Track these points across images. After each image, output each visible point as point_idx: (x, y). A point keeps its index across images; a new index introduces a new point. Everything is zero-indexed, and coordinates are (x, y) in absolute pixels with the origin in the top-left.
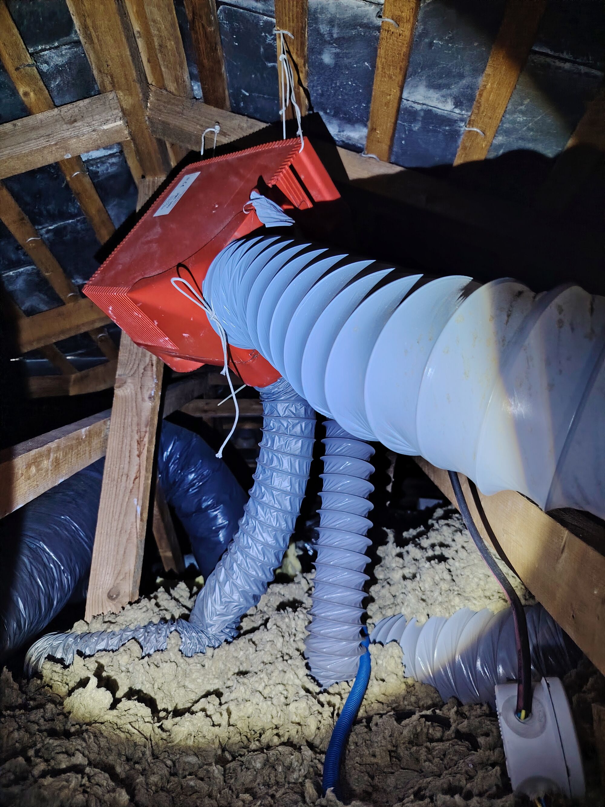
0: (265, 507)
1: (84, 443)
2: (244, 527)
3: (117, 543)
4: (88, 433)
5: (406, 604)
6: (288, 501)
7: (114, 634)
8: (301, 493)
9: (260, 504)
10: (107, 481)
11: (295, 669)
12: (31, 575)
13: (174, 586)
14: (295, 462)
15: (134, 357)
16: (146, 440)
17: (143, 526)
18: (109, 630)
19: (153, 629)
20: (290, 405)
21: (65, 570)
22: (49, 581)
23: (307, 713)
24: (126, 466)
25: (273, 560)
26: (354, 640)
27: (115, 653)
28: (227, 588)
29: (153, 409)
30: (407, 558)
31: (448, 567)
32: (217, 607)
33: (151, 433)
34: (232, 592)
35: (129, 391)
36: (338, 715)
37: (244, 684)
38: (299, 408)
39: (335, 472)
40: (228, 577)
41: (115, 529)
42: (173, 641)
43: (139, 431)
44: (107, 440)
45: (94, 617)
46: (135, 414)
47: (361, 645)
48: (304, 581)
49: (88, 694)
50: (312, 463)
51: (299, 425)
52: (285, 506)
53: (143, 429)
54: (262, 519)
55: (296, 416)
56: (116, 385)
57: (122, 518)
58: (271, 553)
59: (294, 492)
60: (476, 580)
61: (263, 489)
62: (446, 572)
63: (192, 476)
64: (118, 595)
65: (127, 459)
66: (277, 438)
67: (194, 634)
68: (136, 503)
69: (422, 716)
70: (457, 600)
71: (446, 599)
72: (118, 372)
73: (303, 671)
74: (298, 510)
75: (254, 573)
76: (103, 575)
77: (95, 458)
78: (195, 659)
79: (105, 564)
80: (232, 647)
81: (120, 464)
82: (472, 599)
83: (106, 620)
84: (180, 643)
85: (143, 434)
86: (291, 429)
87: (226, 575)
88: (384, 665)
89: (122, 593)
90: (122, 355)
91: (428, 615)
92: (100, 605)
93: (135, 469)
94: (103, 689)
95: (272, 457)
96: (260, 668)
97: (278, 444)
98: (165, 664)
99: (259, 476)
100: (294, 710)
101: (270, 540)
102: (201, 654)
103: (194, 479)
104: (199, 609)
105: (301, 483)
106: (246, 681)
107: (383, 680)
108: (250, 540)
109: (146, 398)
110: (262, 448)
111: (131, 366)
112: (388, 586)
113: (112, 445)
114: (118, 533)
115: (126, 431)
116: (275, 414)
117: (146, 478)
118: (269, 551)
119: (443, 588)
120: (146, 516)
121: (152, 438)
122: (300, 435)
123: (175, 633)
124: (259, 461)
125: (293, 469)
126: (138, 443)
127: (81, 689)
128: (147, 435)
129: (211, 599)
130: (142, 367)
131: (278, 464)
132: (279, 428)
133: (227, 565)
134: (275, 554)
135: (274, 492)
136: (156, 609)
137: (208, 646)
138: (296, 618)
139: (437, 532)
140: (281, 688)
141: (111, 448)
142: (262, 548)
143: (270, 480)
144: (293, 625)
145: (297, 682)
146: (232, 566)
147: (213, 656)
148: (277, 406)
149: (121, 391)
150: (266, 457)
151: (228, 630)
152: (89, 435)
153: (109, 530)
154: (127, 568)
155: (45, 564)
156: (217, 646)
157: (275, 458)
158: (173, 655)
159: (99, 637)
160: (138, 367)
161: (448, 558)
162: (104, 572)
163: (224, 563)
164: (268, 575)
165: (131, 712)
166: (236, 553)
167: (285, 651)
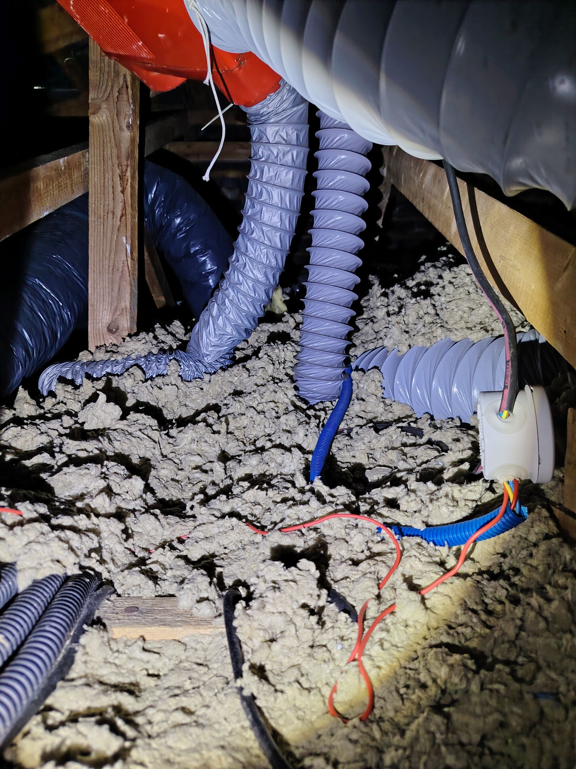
0: (255, 243)
1: (64, 175)
2: (234, 263)
3: (110, 282)
4: (66, 164)
5: (389, 336)
6: (278, 238)
7: (117, 362)
8: (291, 229)
9: (249, 240)
10: (93, 219)
11: (285, 390)
12: (32, 309)
13: (170, 323)
14: (285, 196)
15: (106, 76)
16: (128, 174)
17: (134, 265)
18: (112, 359)
19: (153, 358)
20: (281, 130)
21: (64, 306)
22: (50, 315)
23: (296, 423)
24: (111, 203)
25: (264, 297)
26: (338, 367)
27: (120, 378)
28: (220, 322)
29: (133, 140)
30: (392, 298)
31: (433, 302)
32: (211, 339)
33: (133, 168)
34: (225, 325)
35: (104, 118)
36: (323, 426)
37: (240, 402)
38: (290, 133)
39: (328, 207)
40: (221, 311)
41: (107, 267)
42: (172, 368)
43: (120, 165)
44: (88, 174)
45: (97, 347)
46: (114, 145)
47: (344, 372)
48: (291, 320)
49: (99, 407)
50: (303, 198)
51: (290, 153)
52: (275, 243)
53: (125, 163)
54: (252, 255)
55: (288, 143)
56: (90, 111)
57: (113, 256)
58: (261, 290)
59: (284, 228)
60: (460, 313)
61: (253, 225)
62: (431, 307)
63: (178, 221)
64: (117, 329)
65: (111, 196)
66: (266, 168)
67: (191, 363)
68: (125, 241)
69: (398, 427)
70: (440, 331)
71: (430, 331)
72: (91, 95)
73: (291, 393)
74: (288, 248)
75: (246, 309)
76: (101, 311)
77: (78, 194)
78: (194, 383)
79: (102, 300)
80: (227, 373)
81: (105, 201)
82: (454, 330)
83: (109, 349)
84: (179, 370)
85: (124, 168)
86: (282, 158)
87: (219, 310)
88: (365, 387)
89: (121, 327)
90: (93, 75)
91: (410, 346)
92: (102, 337)
93: (120, 206)
94: (112, 404)
95: (261, 190)
96: (253, 389)
97: (267, 175)
98: (166, 387)
99: (249, 211)
100: (285, 422)
101: (261, 277)
102: (199, 380)
103: (180, 224)
104: (195, 342)
105: (291, 219)
106: (241, 399)
107: (364, 400)
108: (240, 276)
109: (124, 127)
110: (250, 180)
111: (104, 87)
112: (371, 324)
113: (94, 178)
114: (111, 271)
115: (106, 165)
116: (264, 140)
117: (133, 217)
118: (259, 288)
119: (427, 322)
120: (136, 255)
121: (134, 173)
122: (291, 165)
123: (173, 361)
124: (248, 195)
125: (283, 204)
126: (120, 178)
127: (92, 404)
128: (129, 169)
129: (206, 331)
130: (116, 89)
131: (267, 197)
132: (269, 157)
133: (220, 301)
134: (265, 290)
135: (264, 228)
136: (155, 342)
137: (205, 372)
138: (285, 349)
139: (423, 274)
140: (272, 405)
141: (93, 183)
142: (253, 285)
143: (259, 216)
144: (282, 355)
145: (287, 401)
146: (224, 301)
147: (210, 381)
148: (266, 130)
149: (97, 118)
150: (255, 190)
151: (222, 360)
152: (68, 166)
153: (101, 267)
154: (123, 305)
155: (43, 299)
156: (213, 372)
157: (264, 191)
158: (173, 379)
159: (103, 364)
160: (112, 89)
161: (434, 295)
162: (101, 307)
163: (216, 299)
164: (259, 310)
165: (139, 422)
166: (227, 289)
167: (275, 375)
